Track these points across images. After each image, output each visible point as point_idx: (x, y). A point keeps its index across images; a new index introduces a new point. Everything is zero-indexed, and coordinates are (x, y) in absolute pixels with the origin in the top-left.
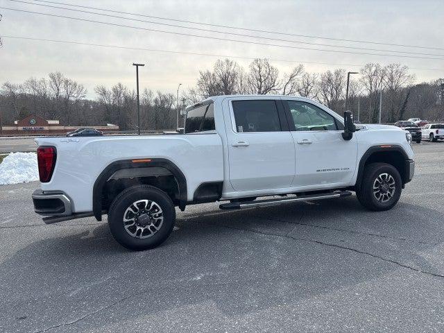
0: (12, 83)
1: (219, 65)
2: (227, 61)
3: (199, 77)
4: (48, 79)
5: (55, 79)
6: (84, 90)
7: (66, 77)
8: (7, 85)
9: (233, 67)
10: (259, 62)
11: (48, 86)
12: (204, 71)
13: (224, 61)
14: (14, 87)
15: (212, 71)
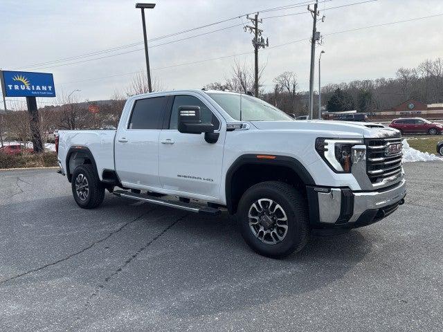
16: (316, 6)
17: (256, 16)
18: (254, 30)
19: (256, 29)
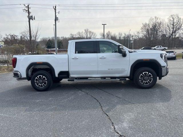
0: (73, 34)
1: (151, 19)
2: (156, 17)
3: (142, 26)
4: (84, 31)
5: (86, 31)
6: (96, 35)
7: (90, 30)
8: (71, 34)
9: (158, 20)
10: (173, 16)
11: (84, 34)
12: (144, 23)
13: (154, 17)
14: (73, 35)
15: (148, 23)
16: (55, 7)
17: (28, 6)
18: (28, 12)
19: (28, 11)
